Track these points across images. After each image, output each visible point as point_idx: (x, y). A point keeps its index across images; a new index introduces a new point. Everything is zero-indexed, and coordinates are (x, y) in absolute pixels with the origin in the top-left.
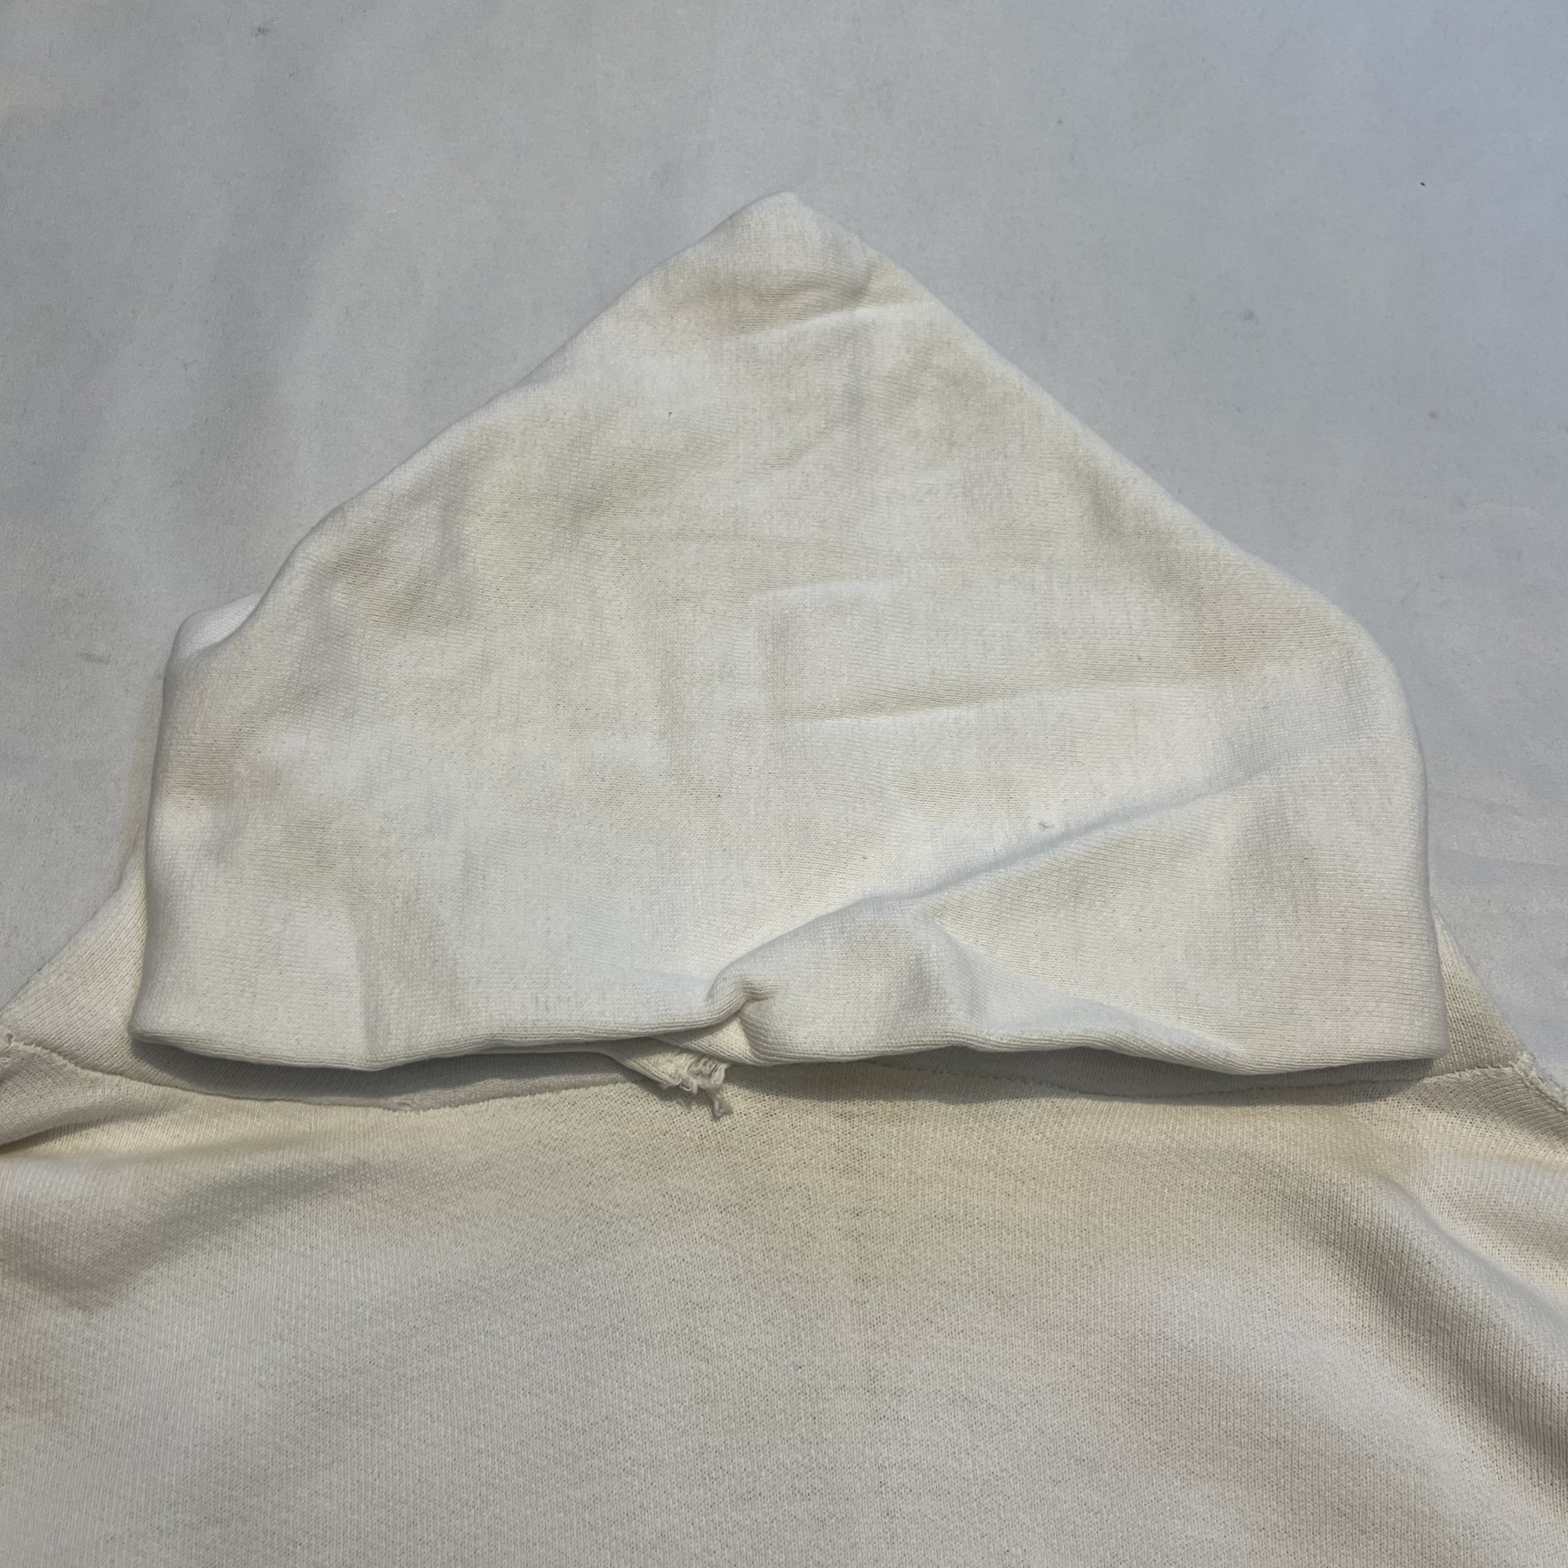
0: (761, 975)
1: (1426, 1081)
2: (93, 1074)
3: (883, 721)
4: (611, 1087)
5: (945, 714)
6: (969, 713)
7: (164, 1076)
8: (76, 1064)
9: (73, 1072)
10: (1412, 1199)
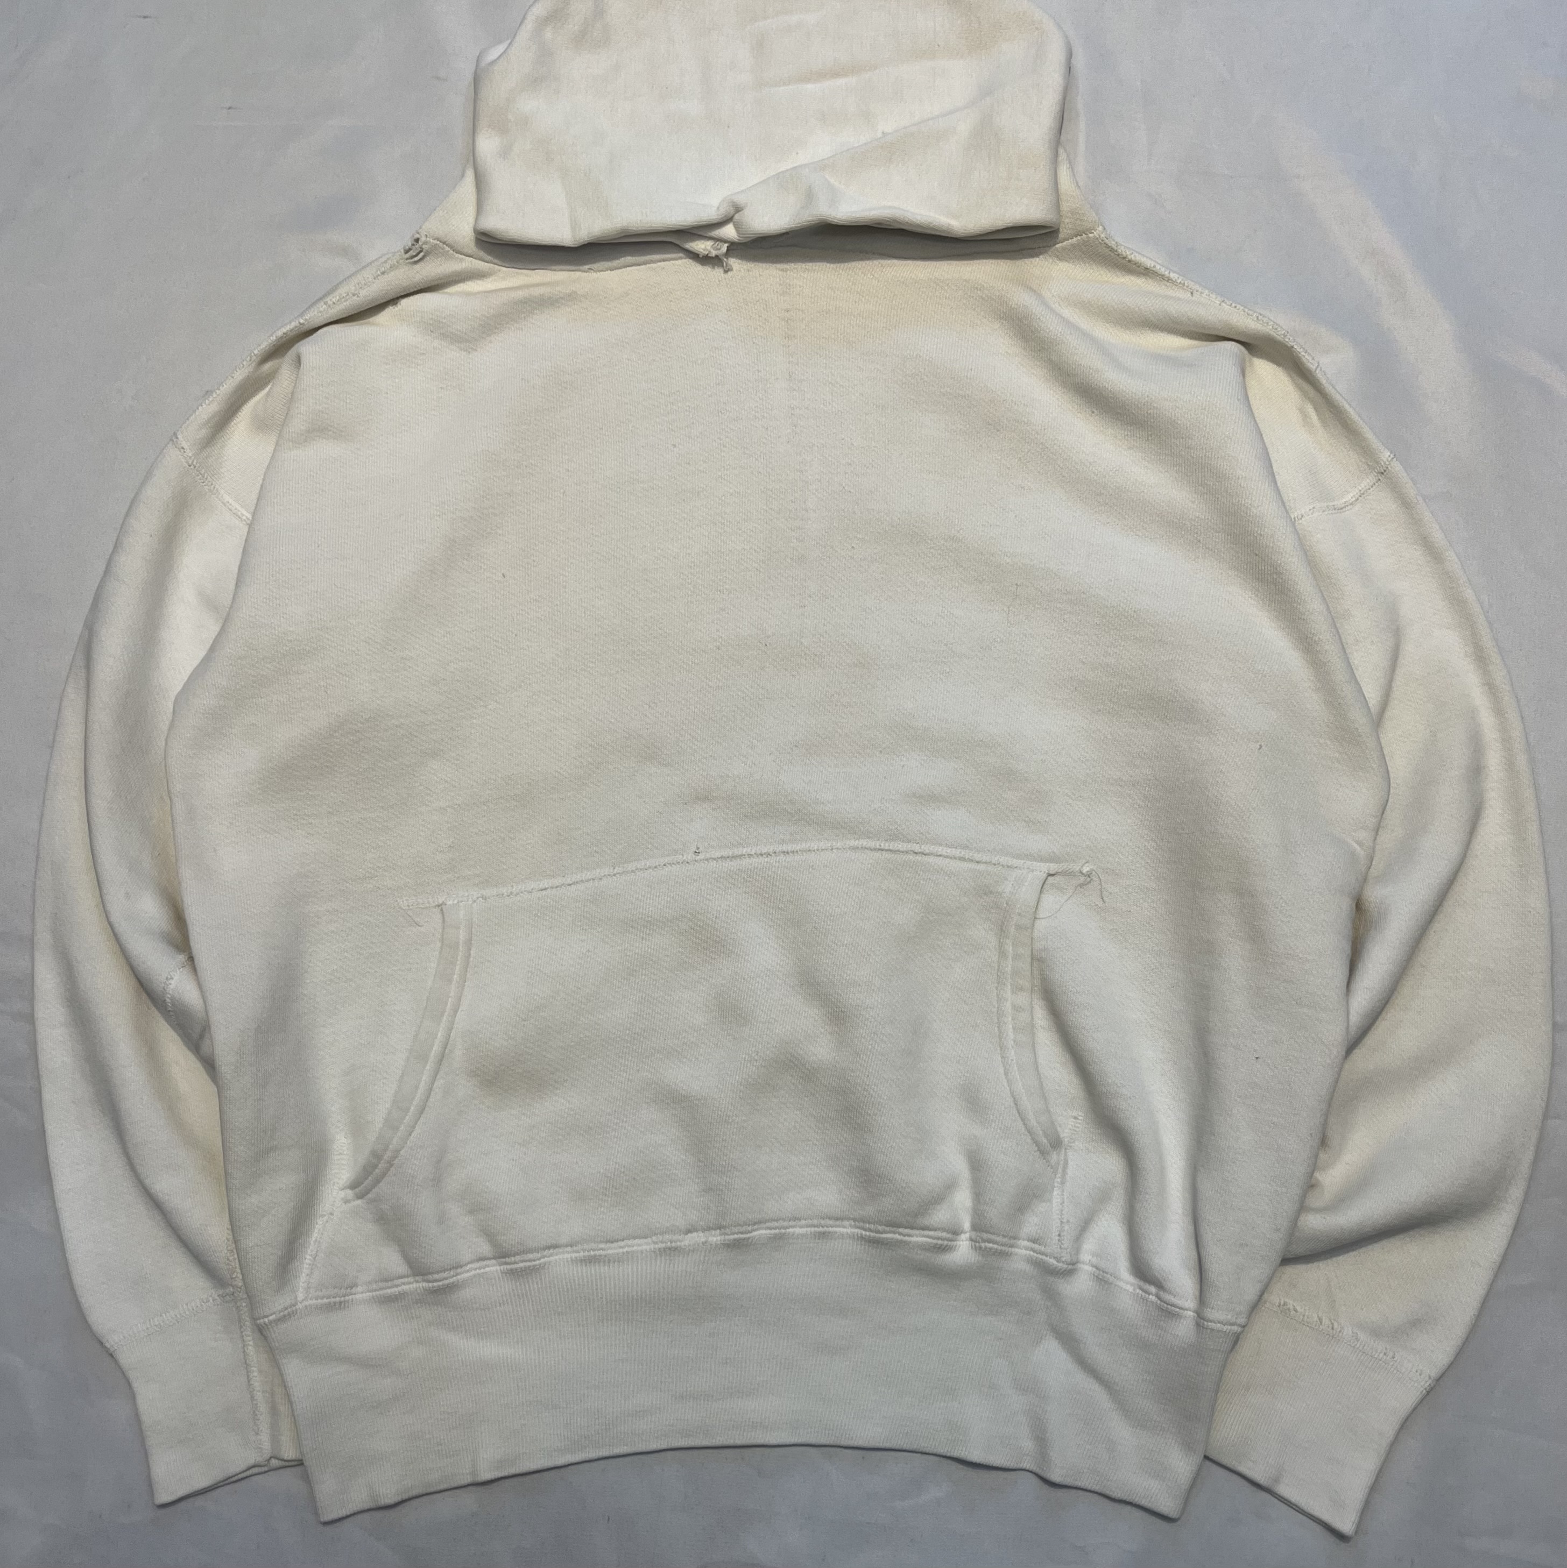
0: (741, 199)
1: (1057, 246)
2: (460, 256)
3: (810, 86)
4: (679, 261)
5: (841, 81)
6: (852, 80)
7: (489, 258)
8: (453, 251)
9: (453, 254)
10: (1039, 296)
